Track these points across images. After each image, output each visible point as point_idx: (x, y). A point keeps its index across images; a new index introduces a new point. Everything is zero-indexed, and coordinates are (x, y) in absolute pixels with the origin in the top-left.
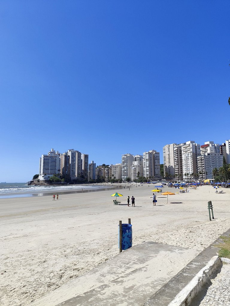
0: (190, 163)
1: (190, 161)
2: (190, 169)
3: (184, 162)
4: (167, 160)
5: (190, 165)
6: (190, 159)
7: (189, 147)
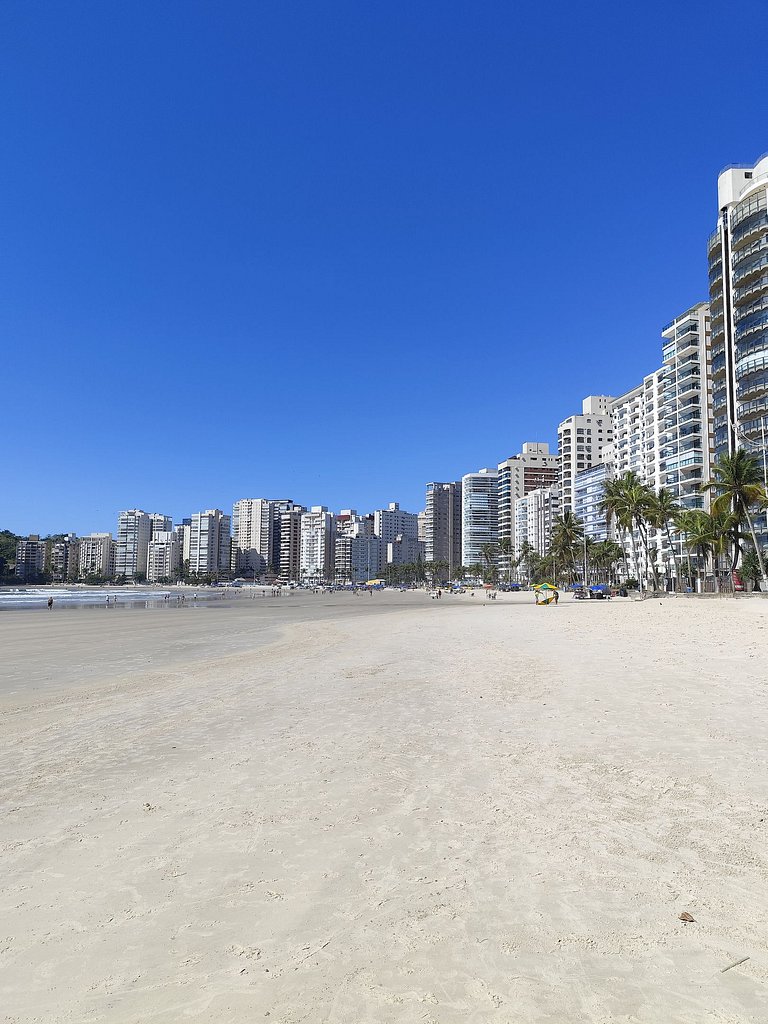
0: (319, 549)
1: (319, 545)
2: (319, 560)
3: (304, 546)
4: (243, 534)
5: (319, 553)
6: (319, 541)
7: (319, 519)
